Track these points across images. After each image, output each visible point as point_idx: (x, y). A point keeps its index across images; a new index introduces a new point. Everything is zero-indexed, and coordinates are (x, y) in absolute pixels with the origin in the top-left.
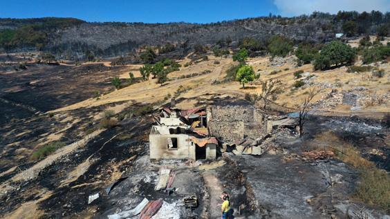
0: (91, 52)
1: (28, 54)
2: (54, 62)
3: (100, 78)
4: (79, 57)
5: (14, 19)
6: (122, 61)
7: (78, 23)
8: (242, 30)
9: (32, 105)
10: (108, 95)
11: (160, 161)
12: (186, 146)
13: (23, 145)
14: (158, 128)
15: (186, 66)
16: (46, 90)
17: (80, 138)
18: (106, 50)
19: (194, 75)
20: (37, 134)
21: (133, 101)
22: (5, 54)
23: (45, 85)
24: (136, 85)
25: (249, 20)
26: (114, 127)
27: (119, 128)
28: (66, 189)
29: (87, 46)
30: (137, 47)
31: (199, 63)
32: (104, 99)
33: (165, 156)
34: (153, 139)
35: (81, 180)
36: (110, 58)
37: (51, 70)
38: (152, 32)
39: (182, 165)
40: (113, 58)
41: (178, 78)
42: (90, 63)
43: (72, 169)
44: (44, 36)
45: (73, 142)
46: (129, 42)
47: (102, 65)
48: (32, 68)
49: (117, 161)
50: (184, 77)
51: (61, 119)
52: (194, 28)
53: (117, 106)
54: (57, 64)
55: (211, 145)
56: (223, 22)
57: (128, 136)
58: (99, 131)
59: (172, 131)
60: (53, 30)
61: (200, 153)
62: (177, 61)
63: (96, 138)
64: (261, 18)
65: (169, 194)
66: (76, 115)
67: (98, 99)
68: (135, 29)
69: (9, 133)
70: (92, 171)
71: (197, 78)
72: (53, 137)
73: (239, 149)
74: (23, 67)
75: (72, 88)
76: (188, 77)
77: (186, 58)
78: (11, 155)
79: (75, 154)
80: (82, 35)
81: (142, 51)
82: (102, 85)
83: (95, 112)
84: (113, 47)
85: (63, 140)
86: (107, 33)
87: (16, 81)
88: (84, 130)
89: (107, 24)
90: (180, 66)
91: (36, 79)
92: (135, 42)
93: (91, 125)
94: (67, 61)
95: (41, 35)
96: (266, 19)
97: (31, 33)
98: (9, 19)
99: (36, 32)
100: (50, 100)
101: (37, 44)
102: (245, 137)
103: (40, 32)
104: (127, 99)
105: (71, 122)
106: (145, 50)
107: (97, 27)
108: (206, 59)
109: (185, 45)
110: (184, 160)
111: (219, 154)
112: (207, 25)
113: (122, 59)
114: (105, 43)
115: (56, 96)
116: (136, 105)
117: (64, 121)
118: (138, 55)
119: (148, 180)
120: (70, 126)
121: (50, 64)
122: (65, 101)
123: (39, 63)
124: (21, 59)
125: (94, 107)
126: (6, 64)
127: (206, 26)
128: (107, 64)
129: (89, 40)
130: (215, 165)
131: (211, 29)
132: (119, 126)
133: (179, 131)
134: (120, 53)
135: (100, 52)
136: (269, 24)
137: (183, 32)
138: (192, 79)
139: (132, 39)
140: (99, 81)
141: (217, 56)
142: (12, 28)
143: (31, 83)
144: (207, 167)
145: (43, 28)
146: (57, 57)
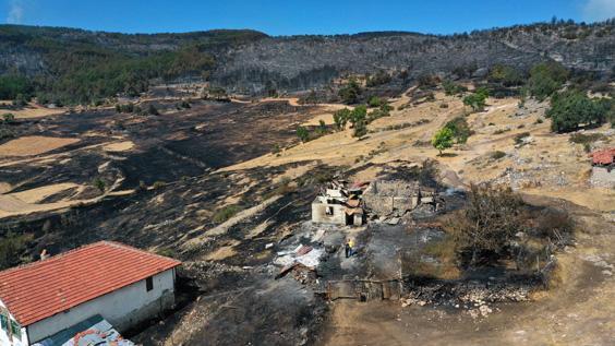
0: (272, 82)
1: (191, 86)
2: (224, 97)
3: (283, 124)
4: (257, 89)
5: (173, 34)
6: (314, 98)
7: (256, 37)
8: (500, 48)
9: (200, 159)
10: (290, 151)
11: (319, 225)
12: (340, 214)
13: (201, 207)
14: (321, 198)
15: (400, 109)
16: (216, 139)
17: (258, 203)
18: (292, 80)
19: (406, 125)
20: (214, 196)
21: (319, 161)
22: (164, 86)
23: (214, 132)
24: (327, 137)
25: (515, 30)
26: (290, 194)
27: (295, 195)
28: (250, 241)
29: (267, 74)
30: (337, 75)
31: (420, 106)
32: (285, 156)
33: (324, 221)
34: (315, 206)
35: (260, 235)
36: (297, 93)
37: (220, 109)
38: (361, 51)
39: (335, 228)
40: (302, 92)
41: (384, 130)
42: (271, 99)
43: (254, 228)
44: (212, 60)
45: (250, 207)
46: (326, 67)
47: (286, 103)
48: (197, 106)
49: (289, 224)
50: (391, 128)
51: (238, 180)
52: (425, 42)
53: (300, 168)
54: (228, 100)
55: (358, 214)
56: (472, 33)
57: (302, 204)
58: (277, 197)
59: (329, 202)
60: (223, 50)
61: (350, 220)
62: (390, 100)
63: (273, 203)
64: (537, 25)
65: (319, 245)
66: (253, 176)
67: (279, 155)
68: (336, 46)
69: (185, 194)
70: (269, 230)
71: (408, 131)
72: (231, 200)
73: (382, 218)
74: (186, 105)
75: (246, 137)
76: (397, 128)
77: (404, 95)
78: (193, 215)
79: (254, 216)
80: (261, 57)
81: (343, 81)
82: (285, 134)
83: (273, 174)
84: (303, 75)
85: (241, 203)
86: (295, 53)
87: (179, 124)
88: (262, 195)
89: (295, 38)
90: (392, 109)
91: (202, 122)
92: (334, 67)
93: (269, 189)
94: (241, 96)
95: (208, 59)
96: (544, 27)
97: (195, 55)
98: (167, 34)
99: (201, 54)
100: (221, 153)
101: (204, 72)
102: (394, 209)
103: (206, 53)
104: (313, 158)
105: (248, 185)
106: (347, 81)
107: (282, 44)
108: (431, 98)
109: (405, 75)
110: (338, 225)
111: (364, 222)
112: (446, 38)
113: (314, 94)
114: (291, 69)
115: (228, 147)
116: (322, 167)
117: (241, 183)
118: (337, 89)
119: (307, 236)
120: (247, 189)
121: (219, 100)
122: (239, 155)
123: (205, 99)
124: (183, 94)
125: (273, 168)
126: (165, 101)
127: (443, 39)
128: (293, 102)
129: (271, 65)
130: (359, 230)
131: (451, 46)
132: (296, 193)
133: (334, 202)
134: (311, 84)
135: (284, 83)
136: (547, 37)
137: (407, 50)
138: (402, 132)
139: (331, 62)
140: (281, 128)
141: (448, 93)
142: (170, 48)
143: (197, 128)
144: (353, 231)
145: (210, 47)
146: (228, 91)
